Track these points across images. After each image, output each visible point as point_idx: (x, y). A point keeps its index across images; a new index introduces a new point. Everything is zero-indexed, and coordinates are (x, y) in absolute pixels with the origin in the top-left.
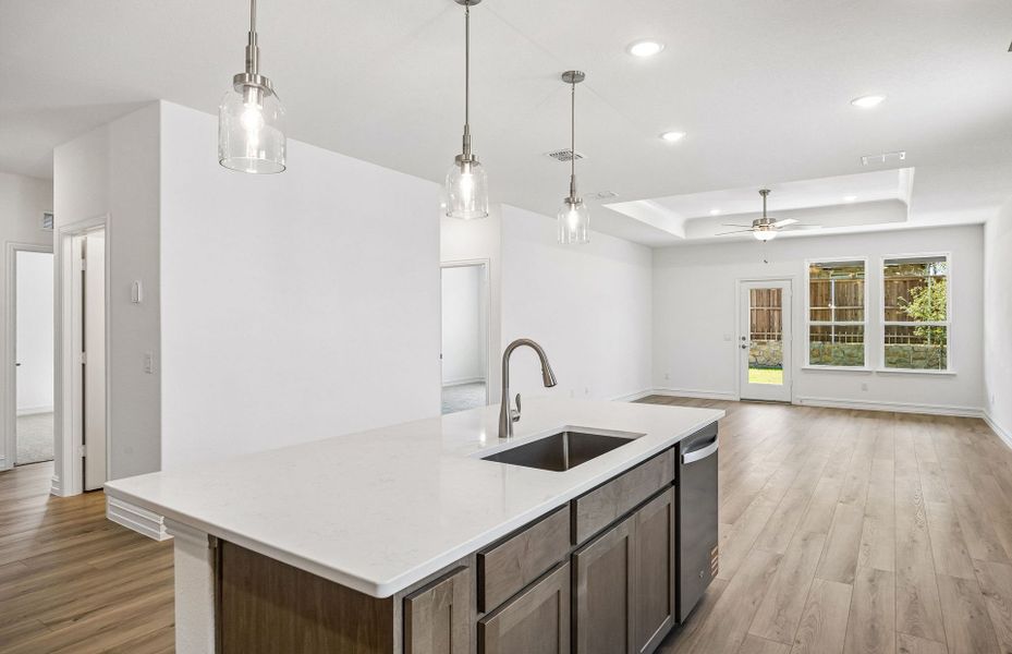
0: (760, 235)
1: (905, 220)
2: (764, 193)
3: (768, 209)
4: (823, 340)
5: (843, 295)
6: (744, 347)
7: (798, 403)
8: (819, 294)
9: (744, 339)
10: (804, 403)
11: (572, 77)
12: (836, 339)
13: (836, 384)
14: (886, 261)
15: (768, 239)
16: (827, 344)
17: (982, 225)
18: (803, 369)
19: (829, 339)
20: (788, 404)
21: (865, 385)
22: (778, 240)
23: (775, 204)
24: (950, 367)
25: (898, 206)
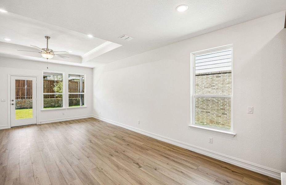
2: (47, 38)
4: (22, 98)
5: (29, 84)
6: (12, 104)
7: (40, 123)
8: (20, 83)
9: (13, 101)
10: (42, 123)
12: (27, 98)
13: (54, 114)
15: (49, 58)
16: (24, 100)
17: (92, 69)
18: (41, 111)
19: (24, 98)
20: (36, 125)
21: (63, 113)
24: (85, 105)
25: (80, 58)
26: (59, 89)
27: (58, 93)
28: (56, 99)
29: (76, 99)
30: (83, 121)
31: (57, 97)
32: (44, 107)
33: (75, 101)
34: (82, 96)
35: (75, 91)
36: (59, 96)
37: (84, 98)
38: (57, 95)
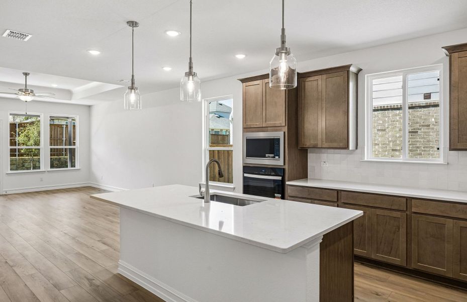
0: (23, 98)
1: (70, 100)
2: (26, 74)
3: (27, 84)
7: (5, 193)
10: (8, 193)
11: (133, 24)
14: (50, 117)
15: (28, 100)
17: (89, 107)
18: (7, 174)
21: (42, 178)
22: (33, 101)
23: (32, 81)
24: (77, 166)
25: (69, 93)
26: (26, 139)
27: (25, 147)
28: (19, 159)
29: (60, 159)
30: (73, 191)
31: (22, 155)
32: (11, 170)
33: (57, 162)
34: (72, 152)
35: (57, 143)
36: (27, 153)
37: (75, 156)
38: (22, 151)
